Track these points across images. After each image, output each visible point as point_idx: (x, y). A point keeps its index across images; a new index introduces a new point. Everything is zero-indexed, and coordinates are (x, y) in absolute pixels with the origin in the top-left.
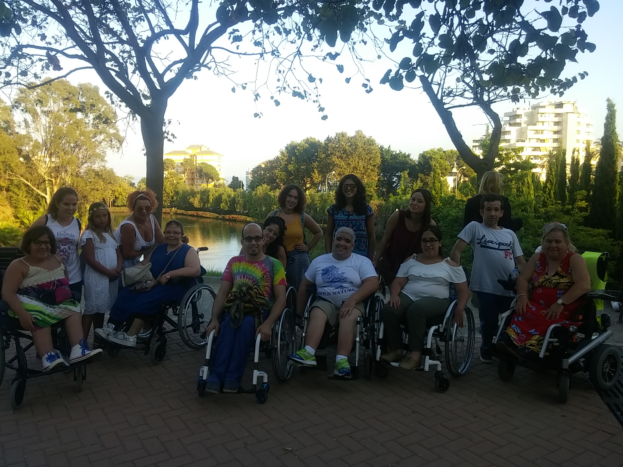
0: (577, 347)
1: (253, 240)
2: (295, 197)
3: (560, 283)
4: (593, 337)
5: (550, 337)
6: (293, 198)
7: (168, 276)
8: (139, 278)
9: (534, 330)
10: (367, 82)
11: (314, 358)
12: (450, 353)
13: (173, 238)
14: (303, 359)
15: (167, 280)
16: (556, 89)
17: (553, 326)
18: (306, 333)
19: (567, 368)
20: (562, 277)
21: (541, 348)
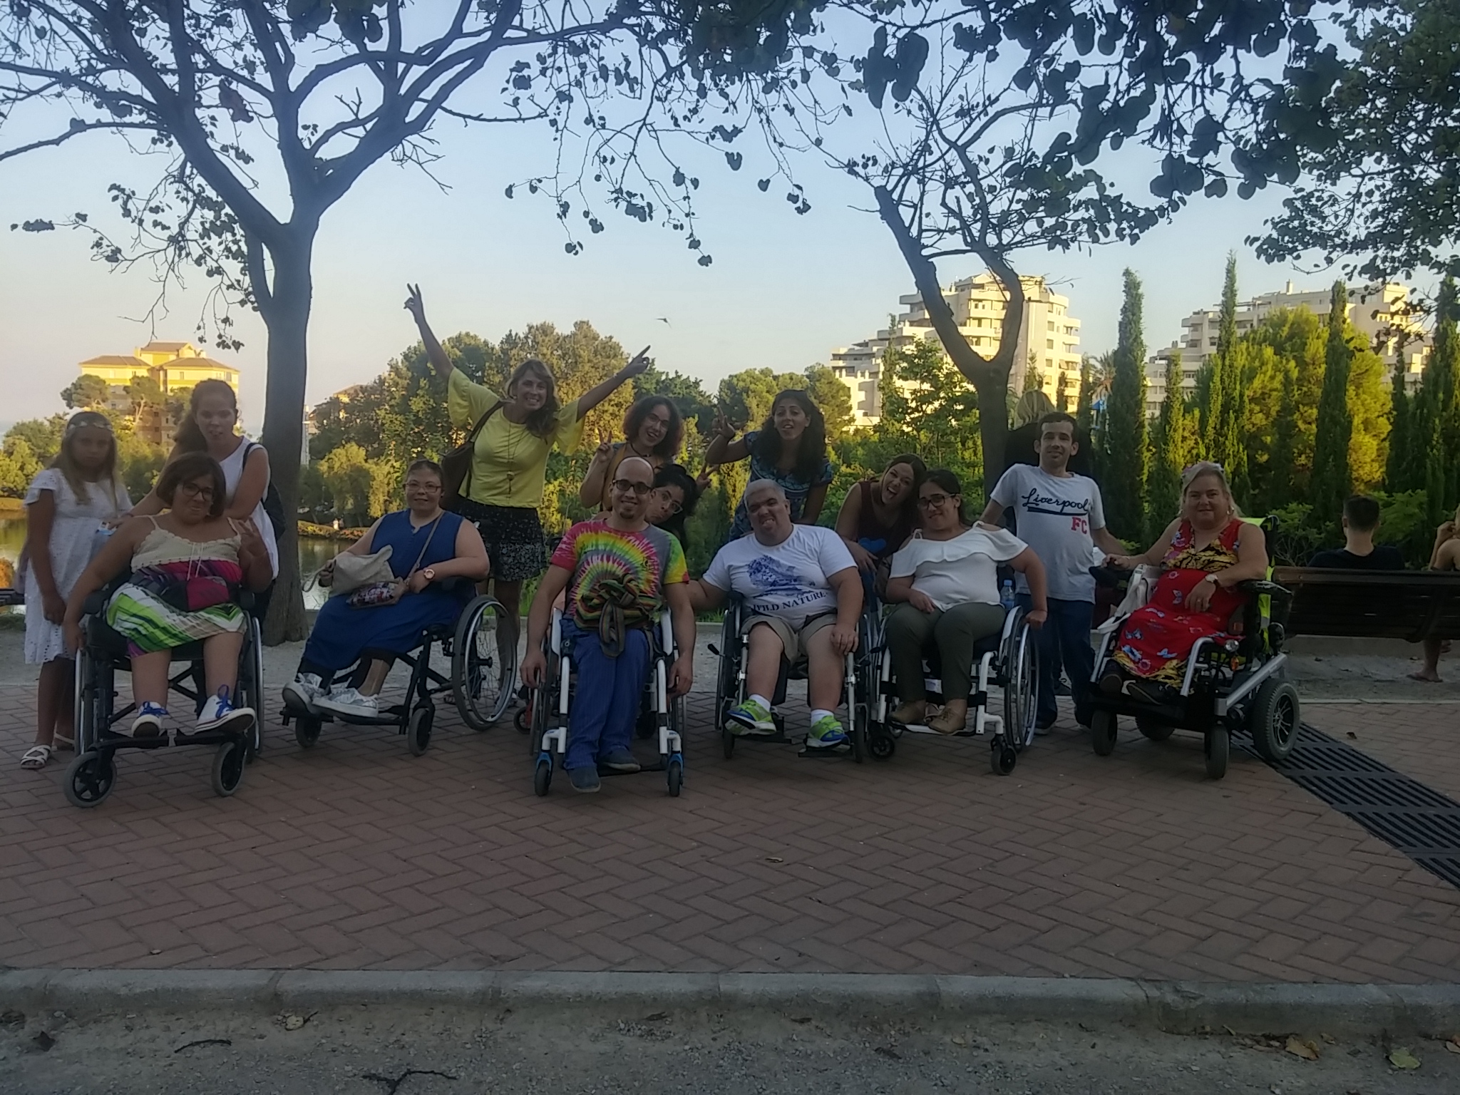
0: (1232, 684)
1: (632, 489)
2: (663, 422)
3: (1213, 561)
4: (1254, 669)
5: (1197, 661)
6: (659, 424)
7: (430, 572)
8: (365, 576)
9: (1166, 650)
10: (797, 192)
11: (770, 718)
12: (1013, 705)
13: (424, 497)
14: (753, 719)
15: (427, 583)
16: (1124, 229)
17: (1200, 642)
18: (746, 673)
19: (1225, 714)
20: (1219, 553)
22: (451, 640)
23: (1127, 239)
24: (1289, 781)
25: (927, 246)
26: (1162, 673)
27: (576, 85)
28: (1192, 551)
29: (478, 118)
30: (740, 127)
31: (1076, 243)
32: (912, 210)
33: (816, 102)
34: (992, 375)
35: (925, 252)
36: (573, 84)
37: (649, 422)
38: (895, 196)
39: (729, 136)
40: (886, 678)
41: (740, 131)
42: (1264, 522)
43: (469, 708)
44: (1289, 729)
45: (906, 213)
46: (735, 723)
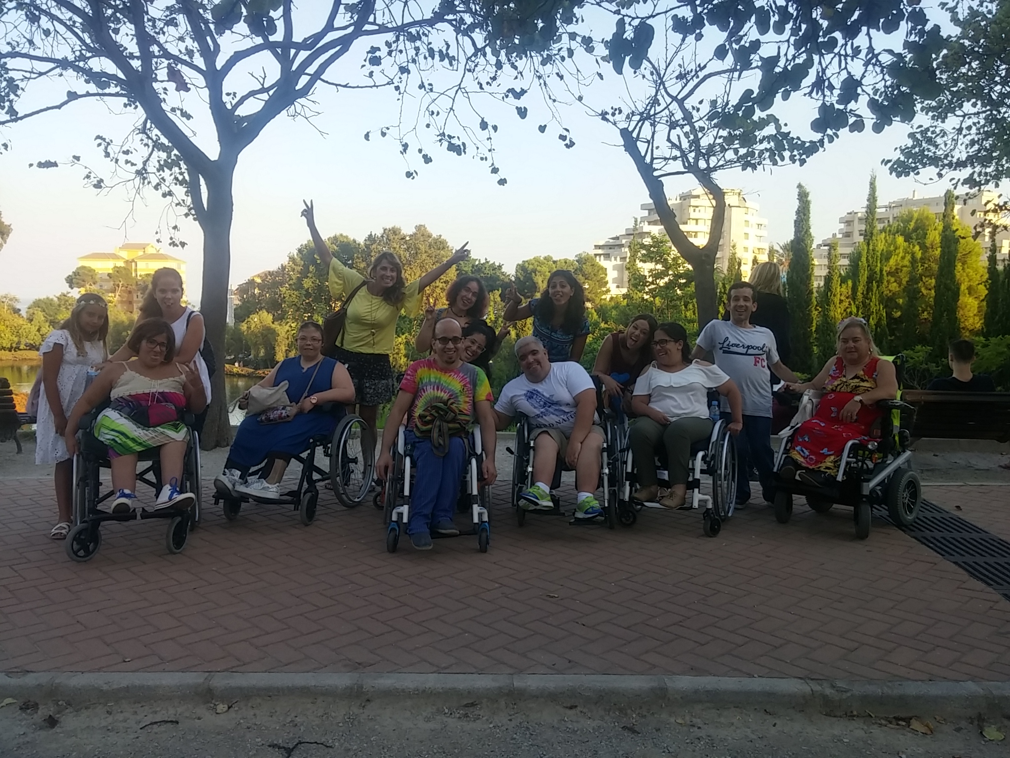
0: (873, 473)
1: (450, 342)
2: (474, 294)
3: (859, 386)
4: (889, 462)
5: (848, 457)
6: (471, 295)
7: (314, 399)
8: (270, 402)
9: (826, 449)
10: (565, 133)
11: (549, 498)
12: (719, 488)
13: (311, 347)
14: (537, 499)
15: (312, 406)
16: (795, 156)
17: (850, 443)
18: (533, 467)
19: (868, 494)
20: (863, 381)
21: (838, 471)
22: (329, 445)
23: (798, 163)
24: (914, 540)
25: (657, 170)
26: (823, 465)
27: (413, 62)
28: (844, 379)
29: (345, 86)
30: (525, 89)
31: (762, 165)
32: (647, 144)
33: (578, 70)
34: (703, 258)
35: (656, 174)
36: (410, 61)
37: (464, 293)
38: (635, 135)
39: (518, 95)
40: (629, 470)
41: (526, 92)
42: (895, 359)
43: (342, 492)
44: (913, 504)
45: (642, 147)
46: (525, 501)
